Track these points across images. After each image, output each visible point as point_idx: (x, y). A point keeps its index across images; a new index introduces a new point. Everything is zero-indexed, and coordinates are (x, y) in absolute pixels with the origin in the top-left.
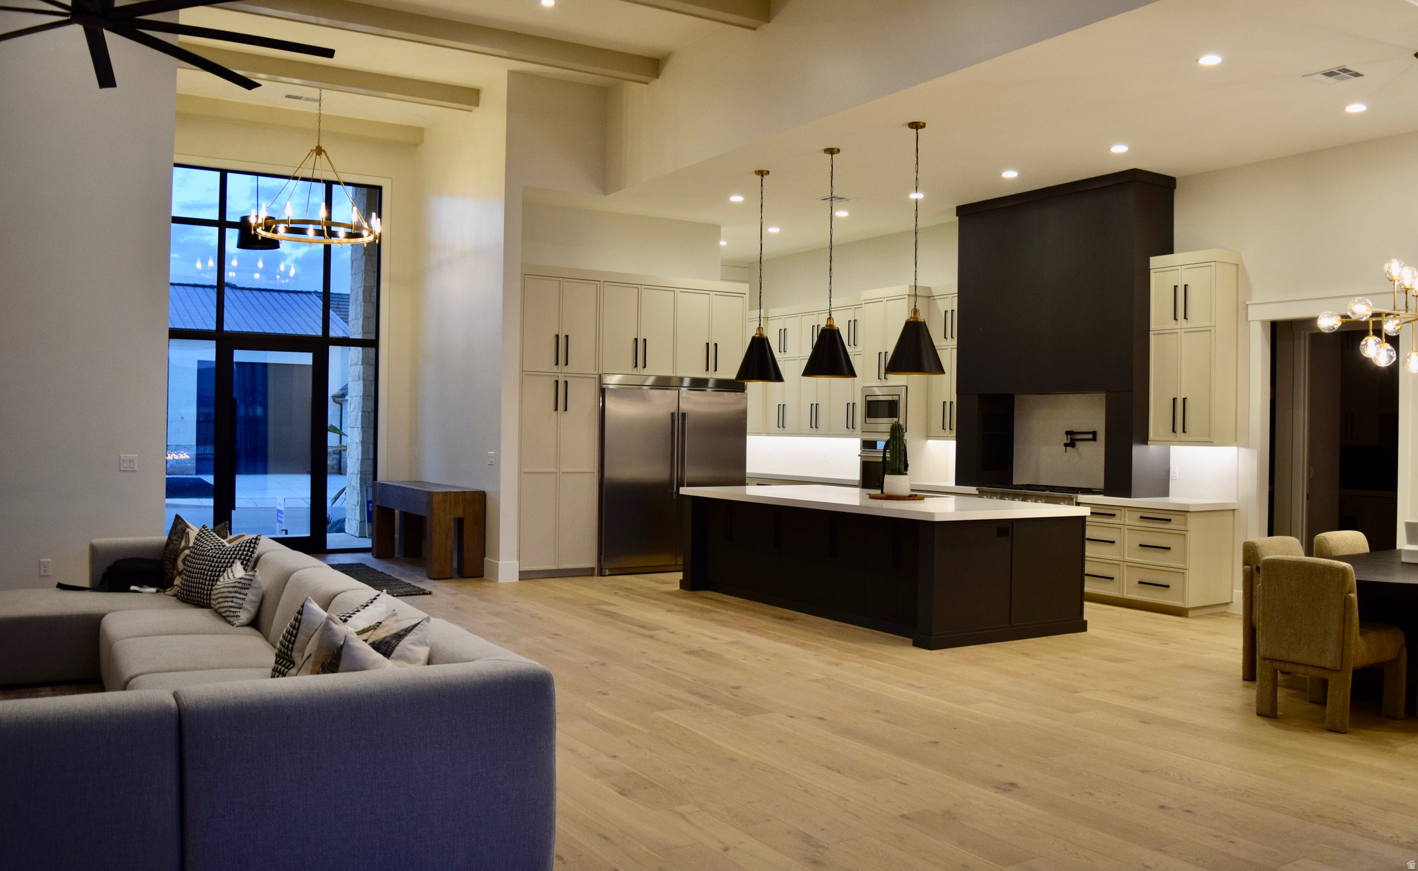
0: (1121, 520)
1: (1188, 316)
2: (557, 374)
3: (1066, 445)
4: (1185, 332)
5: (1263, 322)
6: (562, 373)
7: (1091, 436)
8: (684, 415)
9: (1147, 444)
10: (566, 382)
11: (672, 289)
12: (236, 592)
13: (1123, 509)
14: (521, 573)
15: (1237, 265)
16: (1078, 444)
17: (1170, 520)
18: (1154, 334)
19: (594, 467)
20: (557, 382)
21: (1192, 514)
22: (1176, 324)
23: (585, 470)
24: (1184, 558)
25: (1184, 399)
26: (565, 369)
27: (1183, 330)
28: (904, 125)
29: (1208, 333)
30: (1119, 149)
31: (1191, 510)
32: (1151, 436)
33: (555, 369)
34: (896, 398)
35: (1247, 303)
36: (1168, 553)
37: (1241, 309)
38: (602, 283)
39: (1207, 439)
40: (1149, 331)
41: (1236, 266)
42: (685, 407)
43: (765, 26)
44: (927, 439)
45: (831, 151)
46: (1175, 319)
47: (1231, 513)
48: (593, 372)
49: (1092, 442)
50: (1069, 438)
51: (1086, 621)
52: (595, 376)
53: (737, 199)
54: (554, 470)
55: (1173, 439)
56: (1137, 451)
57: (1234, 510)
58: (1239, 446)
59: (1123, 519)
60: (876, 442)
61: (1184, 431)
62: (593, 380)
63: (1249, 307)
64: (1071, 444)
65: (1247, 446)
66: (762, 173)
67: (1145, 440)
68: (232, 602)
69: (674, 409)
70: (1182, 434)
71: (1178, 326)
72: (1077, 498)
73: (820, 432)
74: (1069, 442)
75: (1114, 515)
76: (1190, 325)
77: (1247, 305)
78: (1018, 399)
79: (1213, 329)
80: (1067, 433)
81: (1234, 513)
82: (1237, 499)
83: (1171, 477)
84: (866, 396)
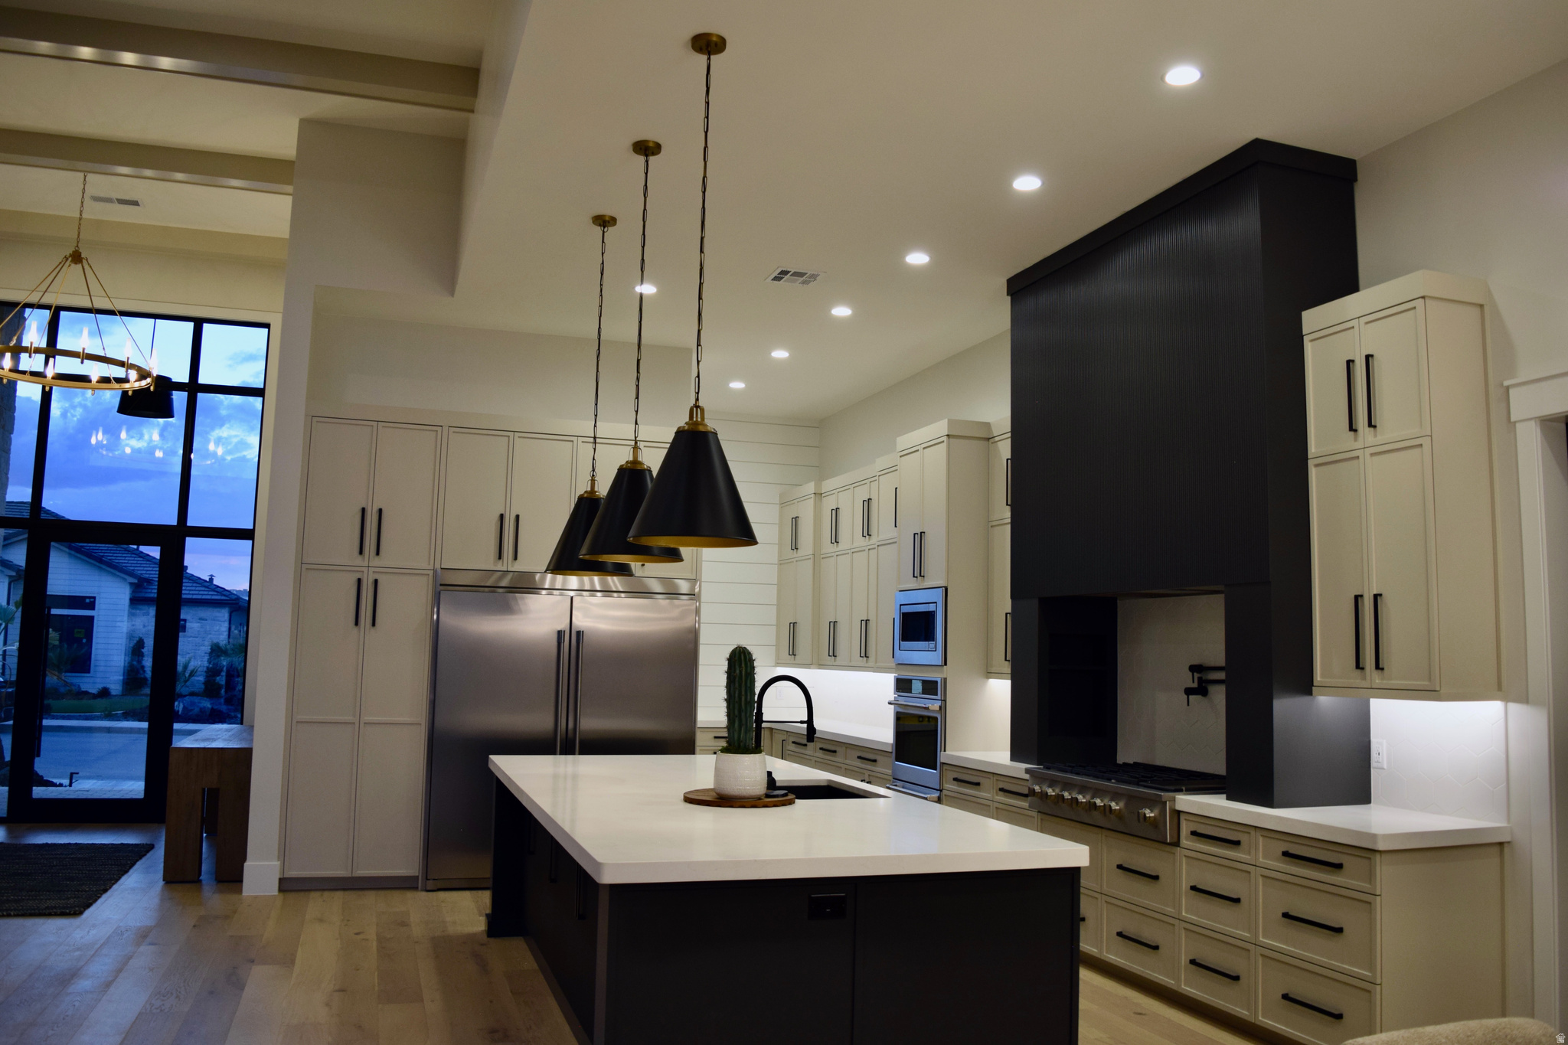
0: (1249, 854)
1: (1376, 420)
2: (357, 569)
3: (1189, 692)
4: (1372, 455)
6: (370, 567)
8: (579, 634)
9: (1310, 693)
10: (376, 581)
13: (1253, 832)
14: (282, 881)
15: (1481, 306)
17: (1339, 865)
18: (1317, 466)
19: (421, 715)
20: (360, 581)
21: (1384, 856)
22: (1356, 440)
23: (407, 719)
24: (1370, 954)
25: (1376, 597)
26: (376, 562)
27: (1368, 451)
29: (1417, 451)
31: (1381, 847)
32: (1318, 677)
33: (358, 561)
34: (932, 608)
35: (1506, 383)
36: (1340, 939)
37: (1493, 397)
39: (1427, 684)
40: (1307, 459)
41: (1477, 310)
42: (581, 622)
44: (988, 678)
45: (644, 148)
46: (1352, 428)
47: (1496, 849)
48: (424, 565)
50: (1195, 679)
52: (429, 572)
54: (349, 718)
55: (1359, 682)
56: (1285, 707)
57: (1501, 844)
58: (1506, 699)
59: (1253, 852)
60: (912, 680)
61: (1378, 667)
62: (425, 579)
63: (1512, 391)
64: (1198, 690)
65: (1524, 698)
67: (1305, 685)
69: (563, 625)
70: (1376, 674)
71: (1359, 444)
72: (1174, 800)
74: (1195, 685)
75: (1237, 843)
76: (1380, 439)
77: (1508, 388)
78: (1123, 606)
79: (1426, 442)
80: (1194, 669)
81: (1502, 851)
82: (1509, 820)
83: (1373, 764)
84: (901, 605)
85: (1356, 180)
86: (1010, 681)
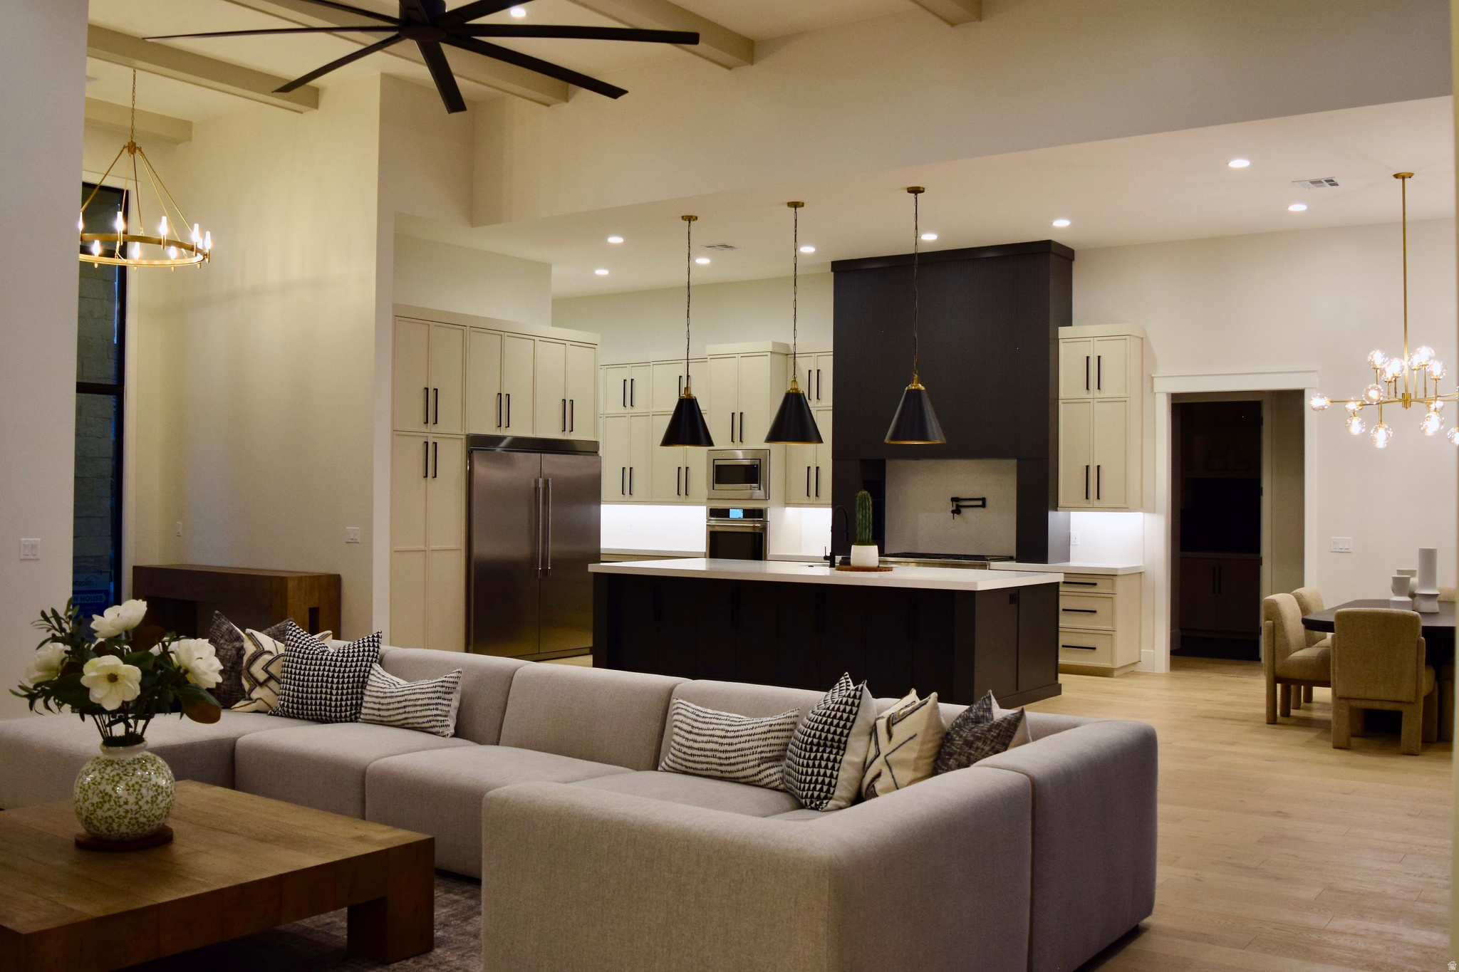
1: (1101, 387)
2: (425, 434)
3: (953, 512)
4: (1098, 401)
5: (1168, 394)
7: (980, 503)
8: (547, 481)
9: (1060, 509)
10: (435, 443)
11: (532, 337)
12: (439, 698)
15: (1142, 338)
16: (963, 510)
17: (1095, 584)
18: (1063, 403)
19: (460, 544)
20: (427, 443)
21: (1119, 578)
22: (1089, 393)
23: (453, 546)
24: (1112, 619)
25: (1098, 466)
26: (435, 428)
27: (1096, 400)
28: (905, 188)
29: (1124, 403)
30: (1061, 223)
31: (1119, 573)
32: (1061, 503)
34: (758, 462)
35: (1152, 375)
36: (1094, 616)
37: (1148, 381)
38: (468, 328)
39: (1123, 505)
40: (1058, 399)
41: (1140, 339)
42: (546, 472)
43: (746, 66)
44: (786, 507)
45: (795, 205)
46: (1088, 388)
47: (1139, 576)
49: (981, 509)
50: (954, 505)
51: (1061, 684)
52: (461, 436)
53: (615, 240)
54: (422, 547)
55: (1086, 504)
56: (1052, 517)
57: (1140, 573)
58: (1144, 512)
60: (729, 510)
61: (1098, 497)
62: (460, 442)
63: (1154, 379)
64: (957, 511)
65: (1153, 510)
66: (690, 219)
67: (1055, 506)
68: (437, 709)
69: (537, 475)
70: (1097, 500)
71: (1091, 396)
72: (990, 565)
73: (635, 500)
74: (954, 508)
76: (1102, 395)
77: (1152, 378)
78: (890, 465)
79: (1128, 400)
80: (954, 500)
81: (1141, 577)
82: (1144, 563)
83: (1072, 543)
84: (714, 460)
85: (1074, 260)
86: (831, 509)
